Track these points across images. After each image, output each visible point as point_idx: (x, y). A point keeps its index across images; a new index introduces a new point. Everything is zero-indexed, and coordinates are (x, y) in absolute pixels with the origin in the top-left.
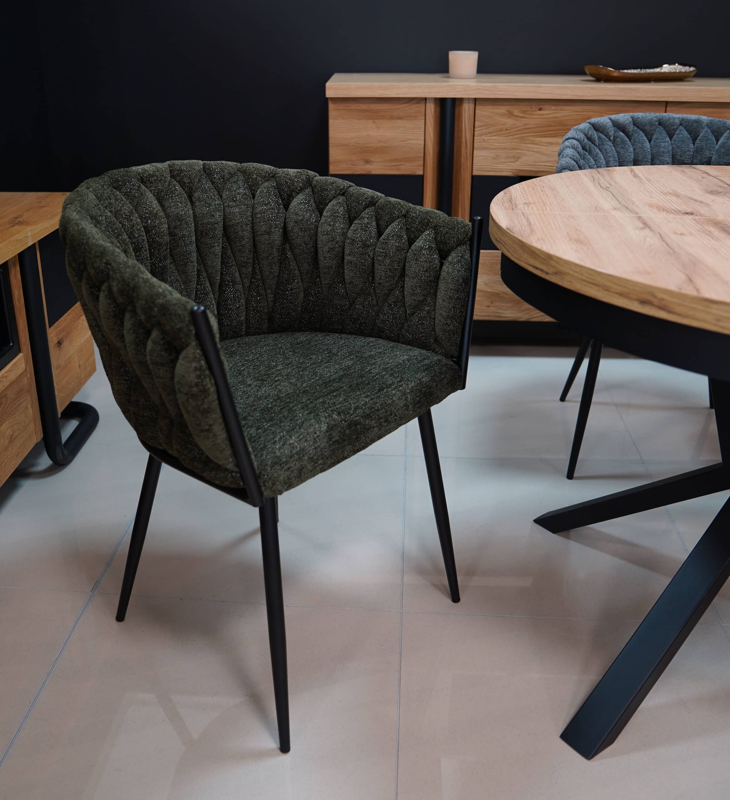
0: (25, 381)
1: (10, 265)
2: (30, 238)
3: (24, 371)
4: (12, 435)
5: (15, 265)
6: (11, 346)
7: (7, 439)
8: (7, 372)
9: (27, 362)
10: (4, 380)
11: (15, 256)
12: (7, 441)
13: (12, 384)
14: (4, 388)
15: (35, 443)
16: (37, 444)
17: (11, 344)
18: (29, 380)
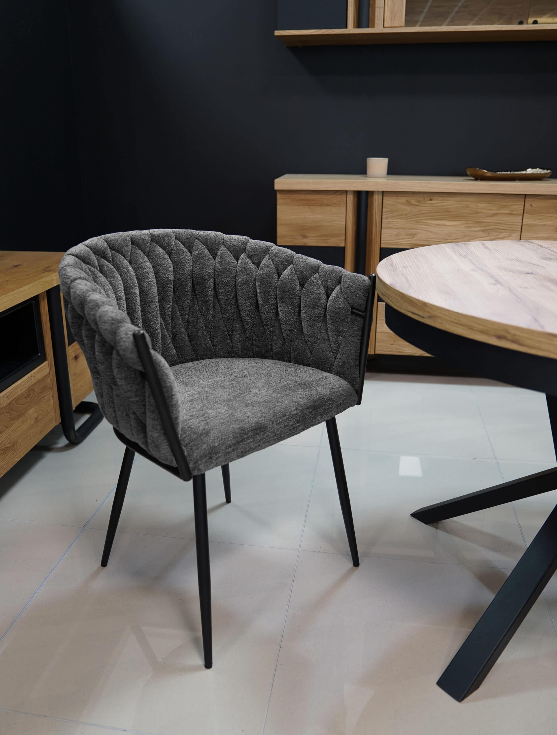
0: (49, 381)
1: (41, 298)
2: (55, 281)
3: (48, 374)
4: (37, 418)
5: (43, 299)
6: (39, 356)
7: (33, 420)
8: (35, 373)
9: (50, 367)
10: (33, 378)
11: (44, 292)
12: (32, 422)
13: (39, 381)
14: (32, 384)
15: (55, 425)
16: (56, 427)
17: (39, 354)
18: (52, 381)
